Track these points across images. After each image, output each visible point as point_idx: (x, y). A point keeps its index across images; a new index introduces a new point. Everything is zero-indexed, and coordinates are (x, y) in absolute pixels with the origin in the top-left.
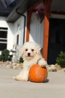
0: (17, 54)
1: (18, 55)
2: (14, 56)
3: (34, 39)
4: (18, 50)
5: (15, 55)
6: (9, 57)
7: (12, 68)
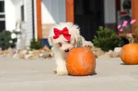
0: (23, 36)
1: (26, 37)
2: (18, 40)
3: (49, 10)
4: (24, 30)
5: (21, 38)
6: (11, 42)
7: (23, 58)
